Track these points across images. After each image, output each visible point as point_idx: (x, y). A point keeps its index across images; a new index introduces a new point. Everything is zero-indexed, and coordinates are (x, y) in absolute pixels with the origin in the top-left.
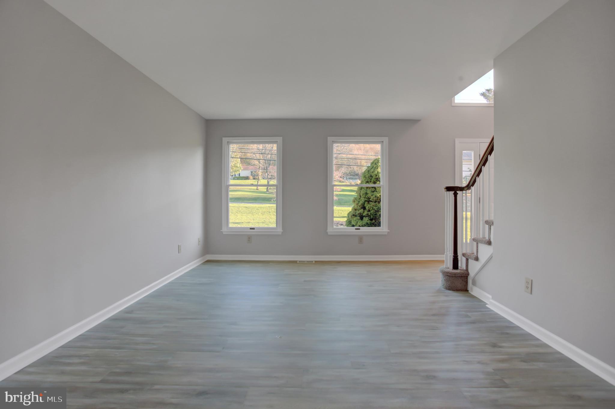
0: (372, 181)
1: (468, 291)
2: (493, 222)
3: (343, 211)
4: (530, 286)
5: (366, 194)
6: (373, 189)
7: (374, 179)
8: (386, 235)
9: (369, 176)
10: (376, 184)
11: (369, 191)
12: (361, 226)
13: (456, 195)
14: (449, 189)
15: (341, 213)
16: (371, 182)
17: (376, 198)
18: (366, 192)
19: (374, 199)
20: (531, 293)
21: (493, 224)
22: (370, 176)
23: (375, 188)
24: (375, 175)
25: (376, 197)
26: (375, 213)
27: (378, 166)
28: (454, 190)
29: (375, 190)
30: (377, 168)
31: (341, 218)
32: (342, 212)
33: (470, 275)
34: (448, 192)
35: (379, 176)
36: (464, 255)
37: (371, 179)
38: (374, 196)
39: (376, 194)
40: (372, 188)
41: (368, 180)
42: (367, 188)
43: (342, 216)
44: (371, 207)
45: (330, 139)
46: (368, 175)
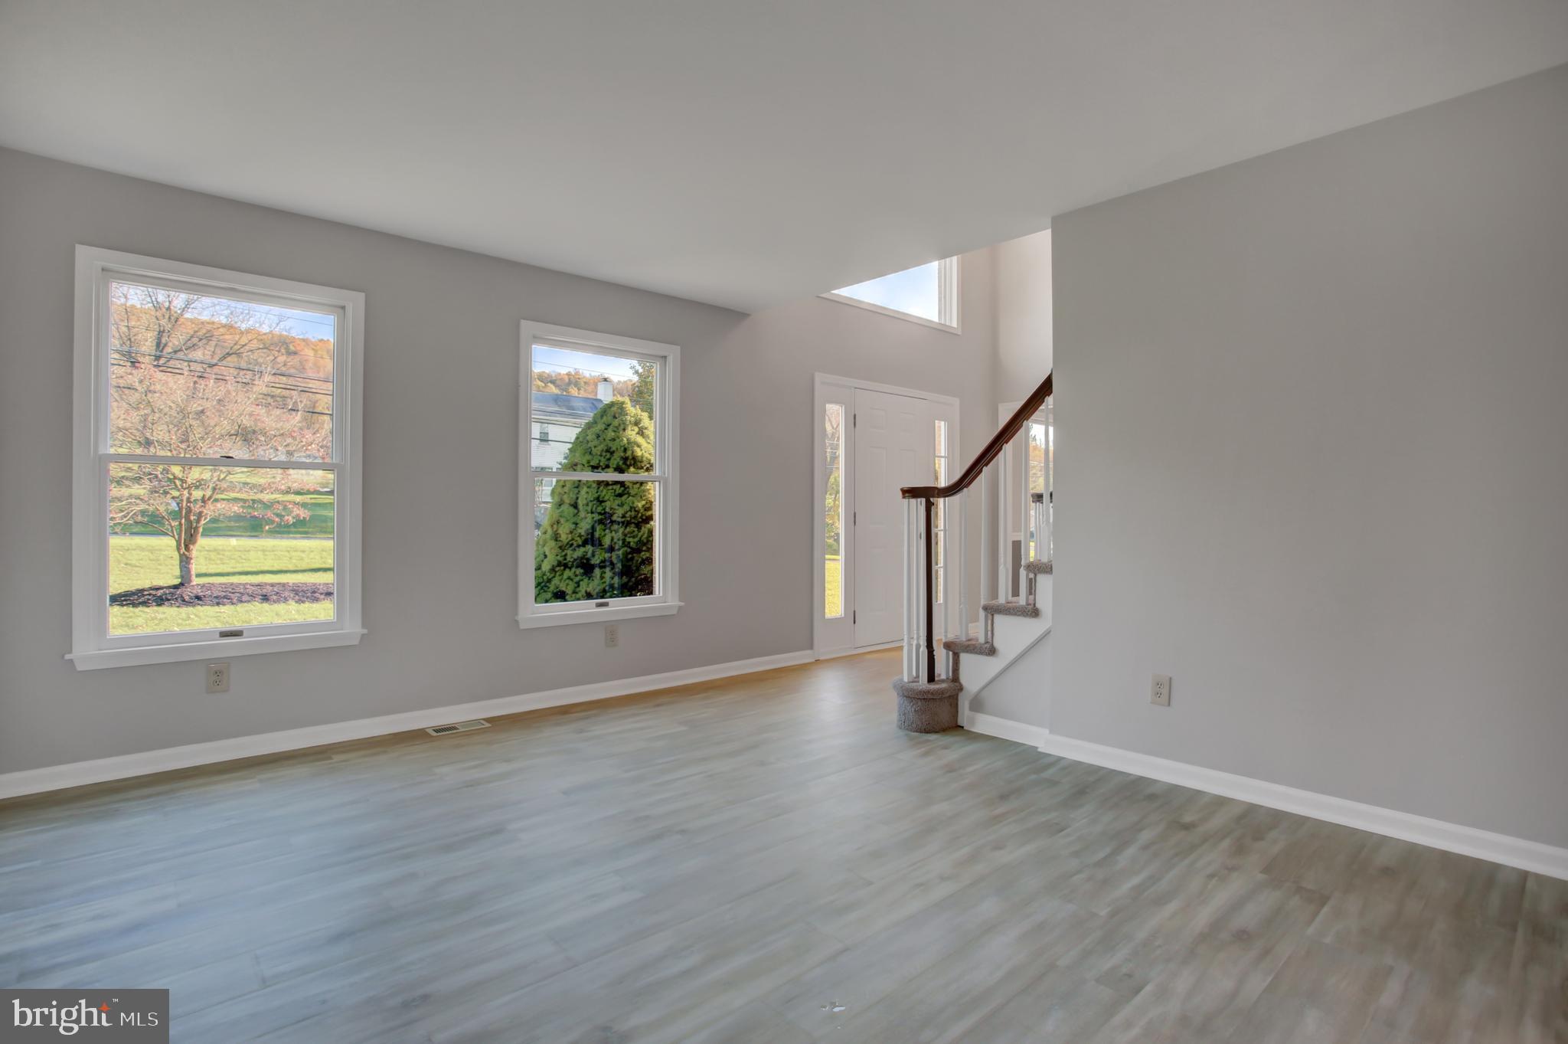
0: (613, 463)
1: (963, 727)
2: (1051, 567)
3: (303, 551)
4: (1164, 691)
5: (600, 501)
6: (618, 489)
7: (618, 459)
8: (674, 615)
9: (602, 451)
10: (626, 474)
11: (606, 494)
12: (594, 593)
13: (929, 507)
14: (911, 493)
15: (302, 559)
16: (607, 467)
17: (633, 513)
18: (596, 495)
19: (627, 515)
20: (1169, 705)
21: (1051, 570)
22: (605, 448)
23: (622, 484)
24: (623, 448)
25: (632, 508)
26: (630, 556)
27: (624, 424)
28: (926, 494)
29: (623, 491)
30: (624, 430)
31: (306, 574)
32: (303, 555)
33: (963, 692)
34: (906, 501)
35: (633, 452)
36: (948, 646)
37: (609, 459)
38: (626, 507)
39: (633, 503)
40: (616, 483)
41: (600, 461)
42: (599, 483)
43: (304, 566)
44: (619, 540)
45: (527, 327)
46: (600, 448)
